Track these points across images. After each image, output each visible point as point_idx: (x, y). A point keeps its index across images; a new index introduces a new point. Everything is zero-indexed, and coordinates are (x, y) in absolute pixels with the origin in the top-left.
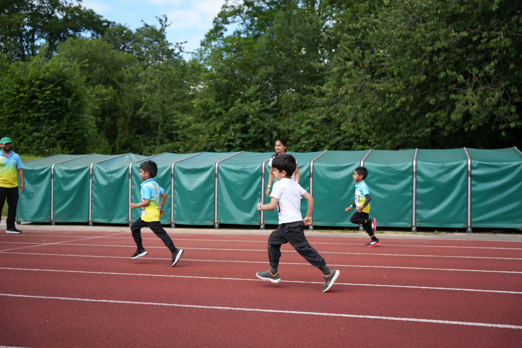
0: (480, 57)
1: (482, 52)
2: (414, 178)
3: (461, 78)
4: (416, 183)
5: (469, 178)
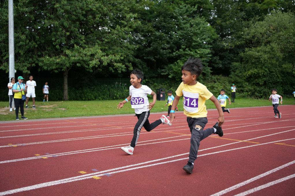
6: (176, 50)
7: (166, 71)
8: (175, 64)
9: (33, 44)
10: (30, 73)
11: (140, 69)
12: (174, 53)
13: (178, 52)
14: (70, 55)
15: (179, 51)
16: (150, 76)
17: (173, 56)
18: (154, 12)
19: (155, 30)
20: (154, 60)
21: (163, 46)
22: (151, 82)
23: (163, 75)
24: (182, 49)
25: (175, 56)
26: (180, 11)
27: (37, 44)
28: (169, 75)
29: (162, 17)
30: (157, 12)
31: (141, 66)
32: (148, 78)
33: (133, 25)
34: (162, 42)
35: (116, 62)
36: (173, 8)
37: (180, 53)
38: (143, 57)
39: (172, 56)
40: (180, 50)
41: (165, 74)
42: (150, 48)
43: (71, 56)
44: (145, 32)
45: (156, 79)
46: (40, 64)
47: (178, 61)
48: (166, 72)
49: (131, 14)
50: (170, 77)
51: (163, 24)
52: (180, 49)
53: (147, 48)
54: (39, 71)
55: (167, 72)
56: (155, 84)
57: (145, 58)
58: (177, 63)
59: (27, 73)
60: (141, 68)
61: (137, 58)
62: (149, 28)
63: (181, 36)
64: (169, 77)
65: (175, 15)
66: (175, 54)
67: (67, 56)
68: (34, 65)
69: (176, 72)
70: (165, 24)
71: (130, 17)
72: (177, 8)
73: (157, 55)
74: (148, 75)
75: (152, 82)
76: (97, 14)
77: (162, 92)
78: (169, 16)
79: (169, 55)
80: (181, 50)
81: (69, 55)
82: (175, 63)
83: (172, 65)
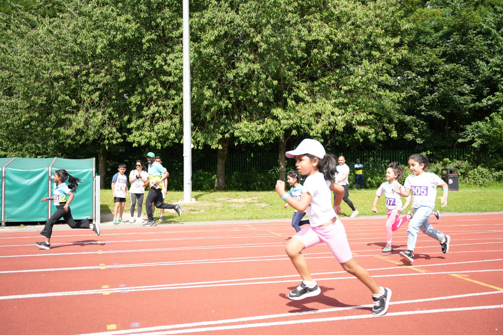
0: (92, 88)
1: (93, 84)
2: (3, 182)
3: (74, 103)
4: (5, 186)
5: (50, 182)
6: (489, 94)
7: (468, 135)
8: (487, 121)
9: (225, 103)
10: (222, 148)
11: (415, 134)
12: (483, 100)
13: (492, 97)
14: (280, 117)
15: (494, 95)
16: (435, 145)
17: (481, 105)
18: (443, 27)
19: (443, 61)
20: (440, 116)
21: (459, 89)
22: (437, 156)
23: (462, 142)
24: (500, 92)
25: (485, 106)
26: (497, 17)
27: (231, 103)
28: (473, 141)
29: (457, 35)
30: (449, 26)
31: (417, 128)
32: (432, 149)
33: (393, 58)
34: (455, 81)
35: (360, 123)
36: (481, 14)
37: (497, 99)
38: (421, 111)
39: (479, 107)
40: (495, 93)
41: (466, 141)
42: (433, 96)
43: (283, 118)
44: (424, 67)
45: (448, 151)
46: (237, 134)
47: (492, 115)
48: (467, 137)
49: (388, 39)
50: (475, 145)
51: (460, 47)
52: (498, 90)
53: (428, 95)
54: (236, 145)
55: (469, 137)
56: (445, 160)
57: (423, 113)
58: (491, 118)
59: (217, 149)
60: (418, 132)
61: (409, 115)
62: (432, 59)
63: (497, 66)
64: (473, 145)
65: (485, 26)
66: (485, 101)
67: (275, 118)
68: (227, 135)
69: (488, 136)
70: (463, 46)
71: (385, 43)
72: (490, 13)
73: (446, 107)
74: (431, 144)
75: (440, 156)
76: (328, 44)
77: (451, 175)
78: (474, 32)
79: (472, 105)
80: (498, 93)
81: (278, 117)
82: (487, 118)
83: (480, 124)
